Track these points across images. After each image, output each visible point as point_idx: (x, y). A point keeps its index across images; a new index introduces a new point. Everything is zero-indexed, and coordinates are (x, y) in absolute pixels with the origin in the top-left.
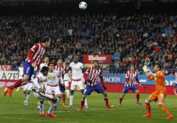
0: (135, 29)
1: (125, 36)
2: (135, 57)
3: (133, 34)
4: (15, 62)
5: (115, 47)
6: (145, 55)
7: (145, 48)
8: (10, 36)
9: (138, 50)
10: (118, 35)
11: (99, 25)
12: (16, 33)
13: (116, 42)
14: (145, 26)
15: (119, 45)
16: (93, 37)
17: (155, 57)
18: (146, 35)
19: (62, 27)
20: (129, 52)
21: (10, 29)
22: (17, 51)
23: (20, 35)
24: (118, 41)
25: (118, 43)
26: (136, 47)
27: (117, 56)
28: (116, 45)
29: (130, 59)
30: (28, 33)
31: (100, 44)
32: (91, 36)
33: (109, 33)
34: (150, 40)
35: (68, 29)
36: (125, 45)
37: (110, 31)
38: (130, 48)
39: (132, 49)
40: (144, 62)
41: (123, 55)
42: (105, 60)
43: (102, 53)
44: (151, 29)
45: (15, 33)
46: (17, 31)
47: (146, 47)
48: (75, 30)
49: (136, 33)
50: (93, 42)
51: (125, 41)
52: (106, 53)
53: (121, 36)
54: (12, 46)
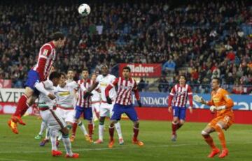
0: (196, 24)
1: (182, 35)
2: (197, 68)
3: (194, 32)
4: (16, 75)
5: (168, 52)
6: (213, 64)
7: (213, 54)
8: (8, 36)
9: (202, 57)
10: (172, 35)
11: (144, 19)
12: (18, 31)
13: (169, 45)
14: (212, 21)
15: (173, 50)
16: (134, 37)
17: (228, 67)
18: (214, 34)
19: (87, 22)
20: (188, 60)
21: (9, 25)
22: (19, 59)
23: (23, 33)
24: (171, 43)
25: (172, 46)
26: (198, 52)
27: (170, 66)
28: (169, 50)
29: (190, 70)
30: (36, 31)
31: (145, 47)
32: (131, 36)
33: (158, 31)
34: (220, 41)
35: (97, 24)
36: (182, 49)
37: (160, 28)
38: (190, 53)
39: (193, 54)
40: (211, 74)
41: (179, 65)
42: (153, 71)
43: (147, 62)
44: (221, 24)
45: (16, 30)
46: (19, 28)
47: (214, 51)
48: (107, 26)
49: (199, 31)
50: (135, 45)
51: (182, 43)
52: (153, 61)
53: (175, 35)
54: (12, 50)
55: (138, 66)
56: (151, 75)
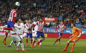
0: (70, 3)
1: (65, 7)
2: (70, 19)
3: (69, 6)
4: (4, 21)
5: (60, 13)
6: (76, 18)
7: (76, 14)
8: (1, 7)
9: (72, 15)
10: (61, 7)
11: (51, 1)
12: (5, 5)
13: (60, 10)
14: (76, 2)
15: (62, 12)
16: (47, 8)
17: (82, 18)
18: (77, 6)
19: (30, 2)
20: (67, 16)
21: (1, 3)
22: (5, 15)
23: (7, 6)
24: (61, 10)
25: (61, 11)
26: (71, 13)
27: (61, 18)
28: (60, 12)
29: (68, 20)
30: (11, 5)
31: (51, 11)
32: (46, 7)
33: (56, 5)
34: (79, 9)
35: (34, 3)
36: (65, 12)
37: (57, 4)
38: (68, 13)
39: (69, 14)
40: (76, 21)
41: (64, 18)
42: (54, 20)
43: (52, 17)
44: (79, 3)
45: (4, 5)
46: (5, 4)
48: (37, 4)
49: (71, 5)
50: (48, 10)
51: (65, 9)
52: (54, 16)
53: (63, 7)
54: (3, 12)
55: (49, 18)
56: (54, 22)
